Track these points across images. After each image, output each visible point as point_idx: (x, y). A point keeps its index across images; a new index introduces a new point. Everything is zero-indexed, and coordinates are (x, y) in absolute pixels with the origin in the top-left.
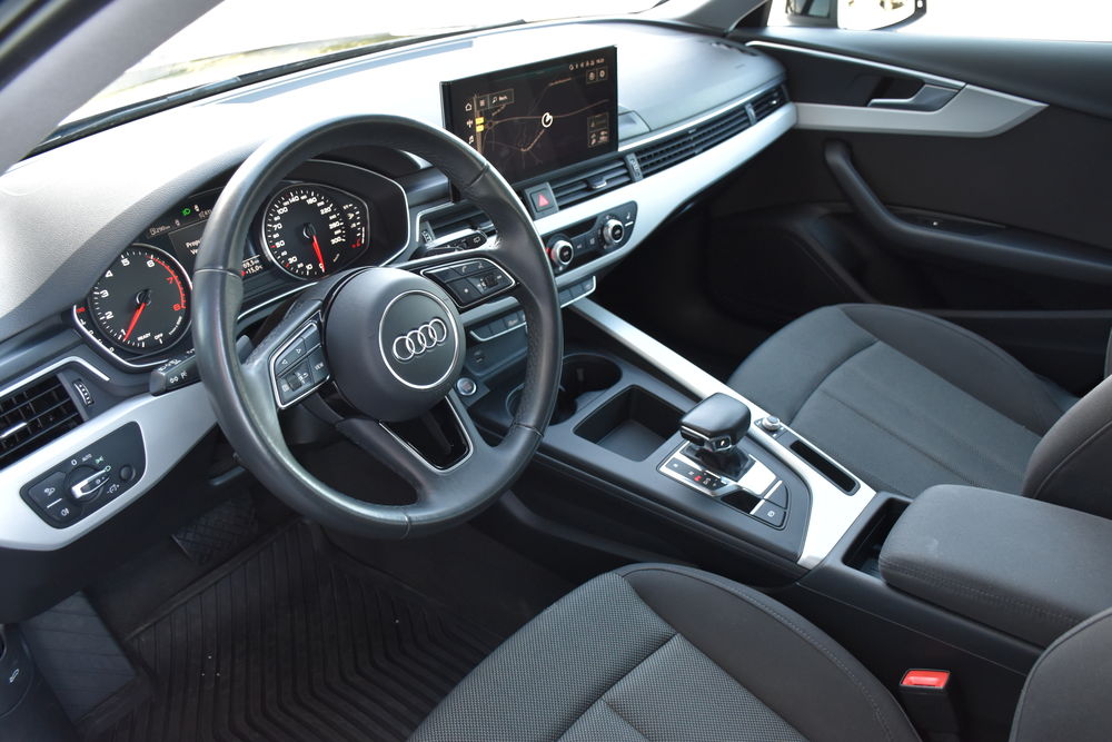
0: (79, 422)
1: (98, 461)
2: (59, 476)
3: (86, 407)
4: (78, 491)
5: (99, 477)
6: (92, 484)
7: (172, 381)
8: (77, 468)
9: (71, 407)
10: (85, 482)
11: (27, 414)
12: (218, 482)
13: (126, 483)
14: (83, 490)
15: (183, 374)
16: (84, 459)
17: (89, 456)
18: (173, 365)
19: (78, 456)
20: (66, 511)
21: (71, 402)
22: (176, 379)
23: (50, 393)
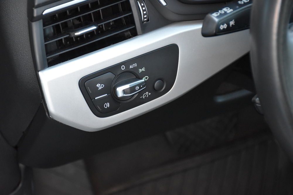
0: (134, 34)
1: (140, 70)
2: (109, 75)
3: (142, 22)
4: (120, 91)
5: (139, 85)
6: (132, 89)
7: (222, 27)
8: (124, 72)
9: (131, 20)
10: (127, 86)
11: (97, 20)
12: (220, 99)
13: (157, 93)
14: (124, 91)
15: (232, 23)
16: (131, 67)
17: (135, 65)
18: (225, 13)
19: (127, 63)
20: (108, 105)
21: (132, 16)
22: (225, 26)
23: (117, 4)
